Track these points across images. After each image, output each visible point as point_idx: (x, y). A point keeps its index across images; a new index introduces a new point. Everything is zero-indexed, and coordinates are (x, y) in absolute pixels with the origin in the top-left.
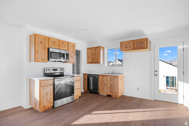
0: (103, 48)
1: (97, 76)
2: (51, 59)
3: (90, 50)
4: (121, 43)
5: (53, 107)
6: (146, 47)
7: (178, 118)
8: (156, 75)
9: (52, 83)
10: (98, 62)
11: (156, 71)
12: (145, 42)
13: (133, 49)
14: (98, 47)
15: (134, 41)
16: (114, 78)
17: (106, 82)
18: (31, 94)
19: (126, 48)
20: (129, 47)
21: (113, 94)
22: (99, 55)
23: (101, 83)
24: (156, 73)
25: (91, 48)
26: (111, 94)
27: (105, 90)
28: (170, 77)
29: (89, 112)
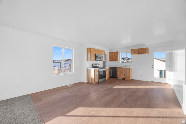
0: (119, 52)
1: (116, 68)
2: (96, 60)
3: (111, 54)
4: (131, 50)
5: (98, 82)
6: (146, 52)
7: (165, 89)
8: (152, 68)
9: (98, 71)
10: (116, 60)
11: (152, 66)
12: (146, 50)
13: (139, 54)
14: (116, 52)
15: (139, 49)
16: (127, 69)
17: (122, 72)
18: (88, 76)
19: (134, 53)
20: (136, 52)
21: (126, 78)
22: (116, 56)
23: (119, 72)
24: (152, 67)
25: (112, 53)
26: (125, 78)
27: (122, 76)
28: (163, 70)
29: (118, 84)
